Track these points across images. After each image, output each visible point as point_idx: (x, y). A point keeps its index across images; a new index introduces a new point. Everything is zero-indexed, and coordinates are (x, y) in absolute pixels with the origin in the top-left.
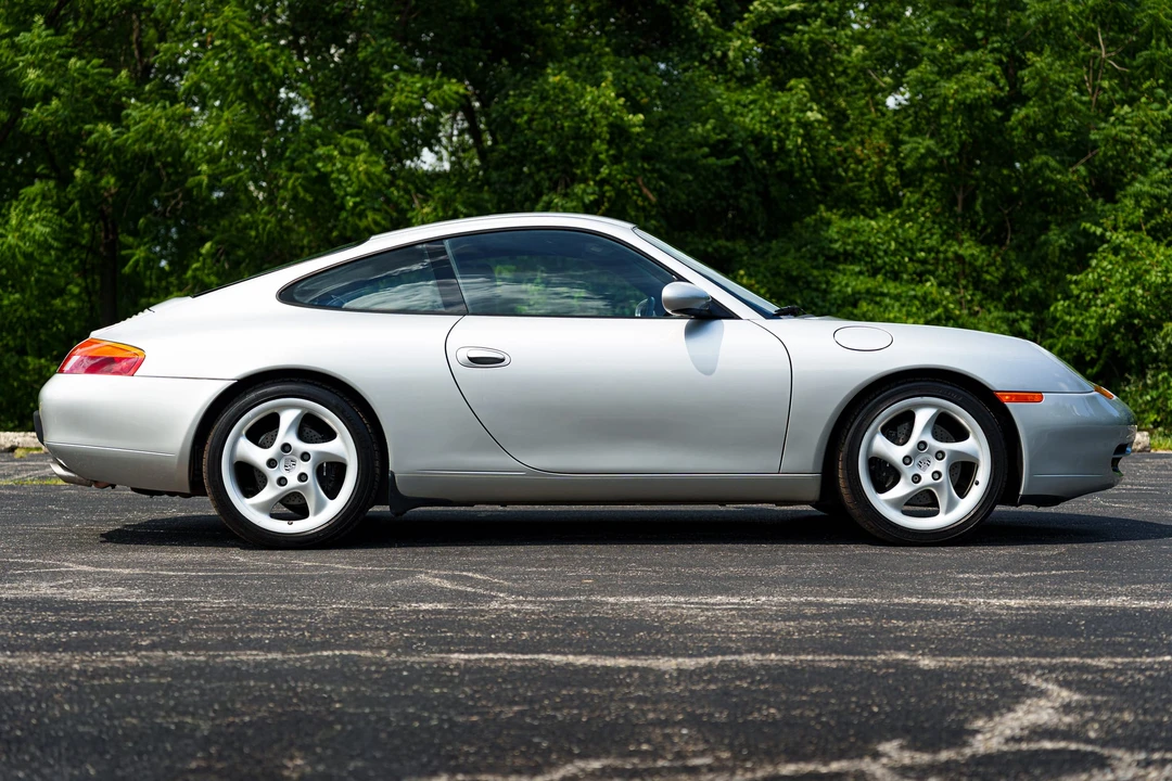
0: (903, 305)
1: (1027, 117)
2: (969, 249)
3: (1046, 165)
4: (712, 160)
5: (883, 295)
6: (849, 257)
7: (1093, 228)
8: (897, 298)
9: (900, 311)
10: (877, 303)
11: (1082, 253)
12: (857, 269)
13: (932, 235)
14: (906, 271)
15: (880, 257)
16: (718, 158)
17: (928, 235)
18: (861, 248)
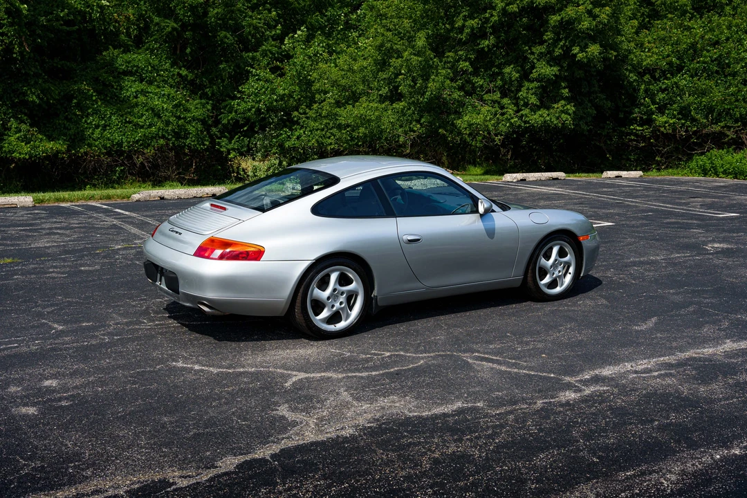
0: (159, 98)
1: (217, 13)
2: (184, 72)
3: (226, 37)
4: (65, 27)
5: (148, 92)
6: (130, 73)
7: (251, 70)
8: (156, 94)
9: (158, 100)
10: (146, 96)
11: (241, 76)
12: (134, 79)
13: (166, 63)
14: (156, 81)
15: (144, 74)
16: (67, 27)
17: (164, 63)
18: (135, 69)
